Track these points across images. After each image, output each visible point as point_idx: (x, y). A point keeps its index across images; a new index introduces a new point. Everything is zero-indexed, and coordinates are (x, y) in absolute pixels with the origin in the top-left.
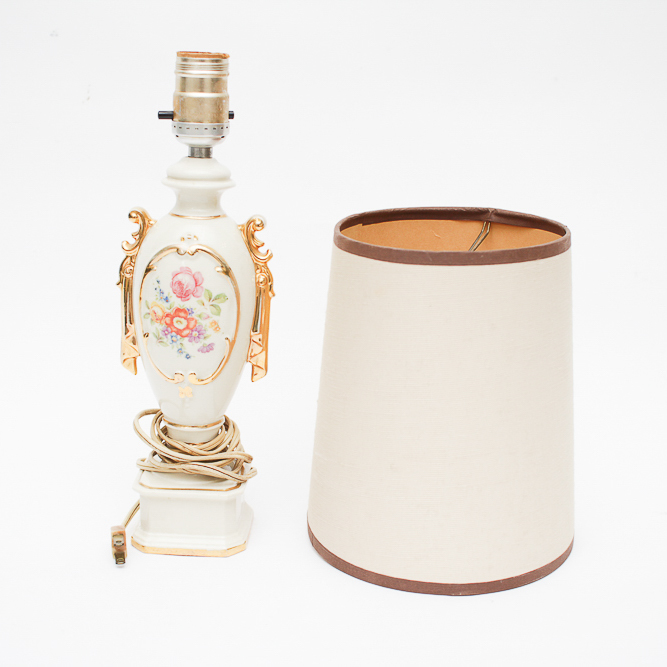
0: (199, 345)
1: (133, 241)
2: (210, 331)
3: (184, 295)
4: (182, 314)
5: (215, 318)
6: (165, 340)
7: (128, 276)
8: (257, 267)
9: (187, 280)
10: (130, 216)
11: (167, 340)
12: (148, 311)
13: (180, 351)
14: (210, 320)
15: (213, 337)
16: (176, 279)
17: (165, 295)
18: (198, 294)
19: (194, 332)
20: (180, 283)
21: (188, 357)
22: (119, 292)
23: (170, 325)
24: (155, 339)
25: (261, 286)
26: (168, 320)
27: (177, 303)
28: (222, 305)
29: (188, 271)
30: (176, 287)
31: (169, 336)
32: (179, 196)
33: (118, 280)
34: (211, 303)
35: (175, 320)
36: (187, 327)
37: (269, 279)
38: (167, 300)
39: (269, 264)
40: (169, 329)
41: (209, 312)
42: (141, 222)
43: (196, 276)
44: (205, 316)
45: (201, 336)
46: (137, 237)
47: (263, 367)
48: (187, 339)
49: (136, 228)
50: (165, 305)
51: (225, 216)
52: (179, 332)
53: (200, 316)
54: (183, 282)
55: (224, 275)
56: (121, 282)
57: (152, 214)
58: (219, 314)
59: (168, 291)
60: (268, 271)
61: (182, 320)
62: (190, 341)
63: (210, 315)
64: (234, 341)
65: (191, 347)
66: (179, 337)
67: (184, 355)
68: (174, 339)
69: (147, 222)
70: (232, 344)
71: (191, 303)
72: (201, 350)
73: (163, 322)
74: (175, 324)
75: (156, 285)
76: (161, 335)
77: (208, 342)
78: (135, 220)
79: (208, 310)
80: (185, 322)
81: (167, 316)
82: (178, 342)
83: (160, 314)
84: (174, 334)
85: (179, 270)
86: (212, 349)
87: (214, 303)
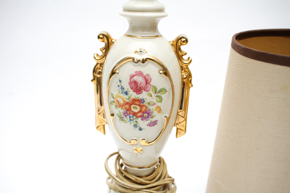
0: (148, 122)
1: (101, 53)
2: (155, 113)
3: (138, 89)
4: (137, 103)
5: (159, 104)
6: (125, 119)
7: (98, 76)
8: (182, 68)
9: (139, 80)
10: (99, 37)
11: (127, 119)
12: (113, 100)
13: (135, 126)
14: (156, 106)
15: (157, 116)
16: (132, 80)
17: (125, 90)
18: (148, 89)
19: (146, 114)
20: (135, 82)
21: (140, 129)
22: (93, 86)
23: (129, 109)
24: (118, 118)
25: (185, 80)
26: (127, 106)
27: (133, 95)
28: (163, 96)
29: (140, 74)
30: (133, 85)
31: (128, 117)
32: (131, 23)
33: (92, 78)
34: (156, 95)
35: (132, 106)
36: (140, 111)
37: (190, 75)
38: (126, 93)
39: (189, 66)
40: (128, 112)
41: (155, 101)
42: (106, 41)
43: (147, 77)
44: (153, 103)
45: (150, 117)
46: (104, 51)
47: (184, 129)
48: (140, 118)
49: (103, 45)
50: (126, 97)
51: (161, 36)
52: (135, 114)
53: (149, 104)
54: (138, 81)
55: (164, 75)
56: (94, 79)
57: (114, 36)
58: (161, 101)
59: (127, 87)
60: (189, 71)
61: (137, 106)
62: (142, 120)
63: (156, 102)
64: (169, 117)
65: (142, 123)
66: (135, 117)
67: (138, 128)
68: (131, 118)
69: (110, 41)
70: (168, 119)
71: (144, 95)
72: (150, 125)
73: (124, 107)
74: (133, 109)
75: (119, 83)
76: (122, 116)
77: (154, 120)
78: (102, 40)
79: (154, 99)
80: (139, 108)
81: (127, 103)
82: (134, 121)
83: (122, 102)
84: (131, 115)
85: (134, 73)
86: (156, 124)
87: (158, 95)
